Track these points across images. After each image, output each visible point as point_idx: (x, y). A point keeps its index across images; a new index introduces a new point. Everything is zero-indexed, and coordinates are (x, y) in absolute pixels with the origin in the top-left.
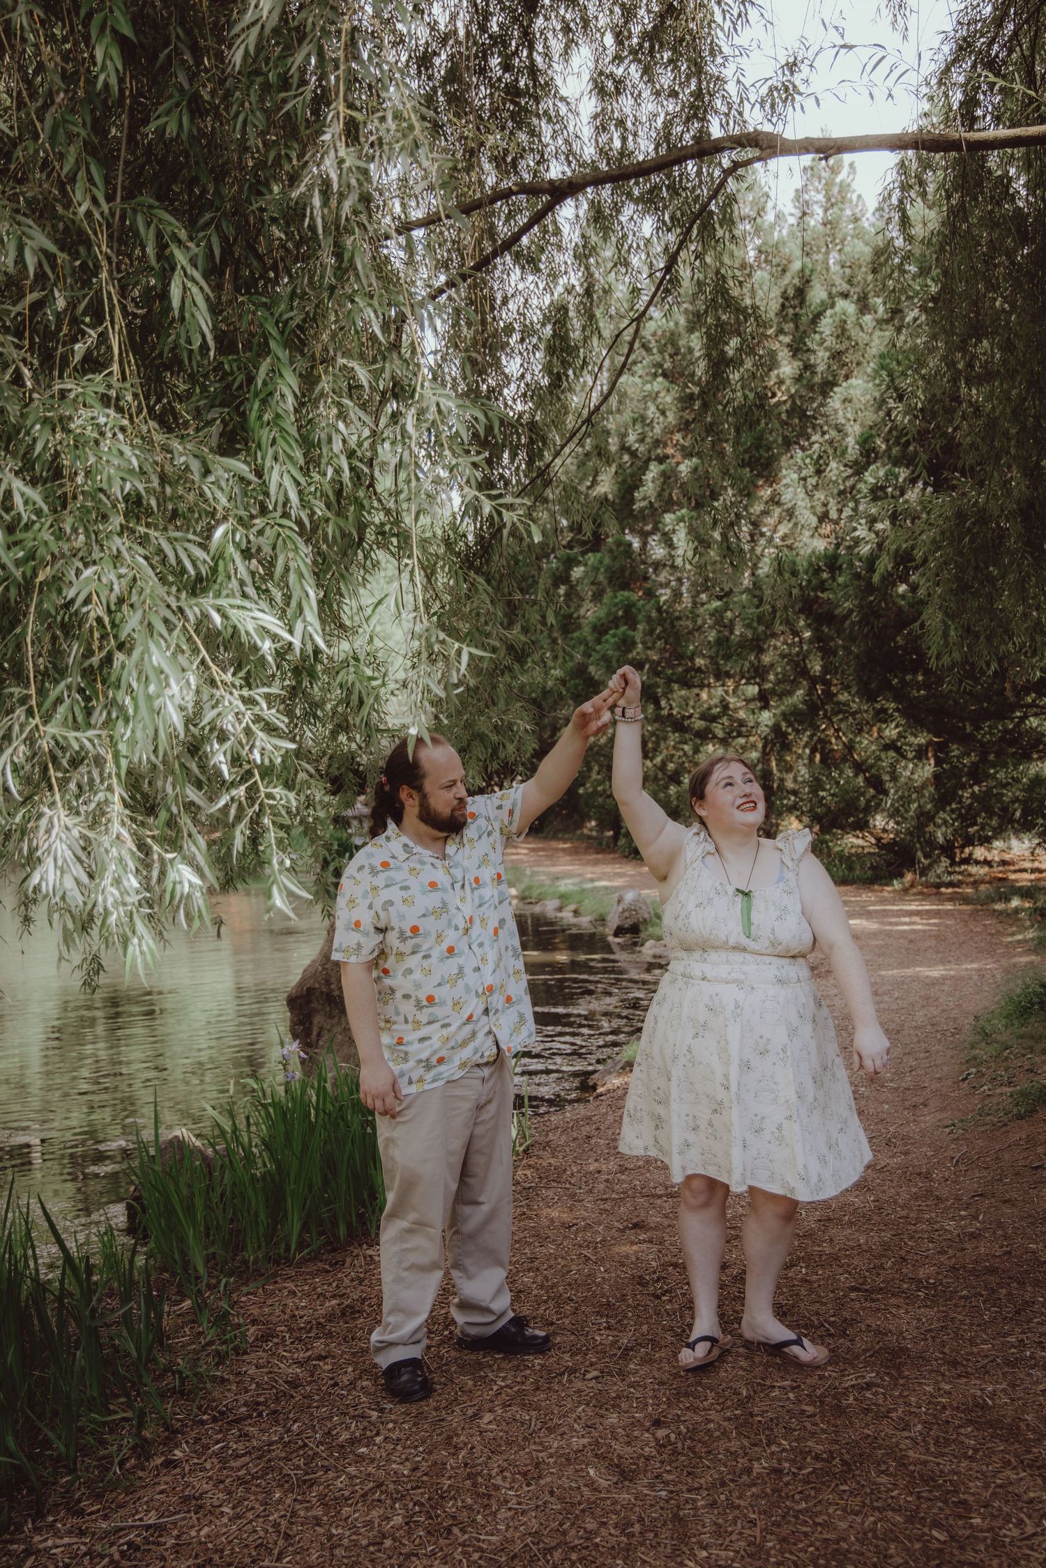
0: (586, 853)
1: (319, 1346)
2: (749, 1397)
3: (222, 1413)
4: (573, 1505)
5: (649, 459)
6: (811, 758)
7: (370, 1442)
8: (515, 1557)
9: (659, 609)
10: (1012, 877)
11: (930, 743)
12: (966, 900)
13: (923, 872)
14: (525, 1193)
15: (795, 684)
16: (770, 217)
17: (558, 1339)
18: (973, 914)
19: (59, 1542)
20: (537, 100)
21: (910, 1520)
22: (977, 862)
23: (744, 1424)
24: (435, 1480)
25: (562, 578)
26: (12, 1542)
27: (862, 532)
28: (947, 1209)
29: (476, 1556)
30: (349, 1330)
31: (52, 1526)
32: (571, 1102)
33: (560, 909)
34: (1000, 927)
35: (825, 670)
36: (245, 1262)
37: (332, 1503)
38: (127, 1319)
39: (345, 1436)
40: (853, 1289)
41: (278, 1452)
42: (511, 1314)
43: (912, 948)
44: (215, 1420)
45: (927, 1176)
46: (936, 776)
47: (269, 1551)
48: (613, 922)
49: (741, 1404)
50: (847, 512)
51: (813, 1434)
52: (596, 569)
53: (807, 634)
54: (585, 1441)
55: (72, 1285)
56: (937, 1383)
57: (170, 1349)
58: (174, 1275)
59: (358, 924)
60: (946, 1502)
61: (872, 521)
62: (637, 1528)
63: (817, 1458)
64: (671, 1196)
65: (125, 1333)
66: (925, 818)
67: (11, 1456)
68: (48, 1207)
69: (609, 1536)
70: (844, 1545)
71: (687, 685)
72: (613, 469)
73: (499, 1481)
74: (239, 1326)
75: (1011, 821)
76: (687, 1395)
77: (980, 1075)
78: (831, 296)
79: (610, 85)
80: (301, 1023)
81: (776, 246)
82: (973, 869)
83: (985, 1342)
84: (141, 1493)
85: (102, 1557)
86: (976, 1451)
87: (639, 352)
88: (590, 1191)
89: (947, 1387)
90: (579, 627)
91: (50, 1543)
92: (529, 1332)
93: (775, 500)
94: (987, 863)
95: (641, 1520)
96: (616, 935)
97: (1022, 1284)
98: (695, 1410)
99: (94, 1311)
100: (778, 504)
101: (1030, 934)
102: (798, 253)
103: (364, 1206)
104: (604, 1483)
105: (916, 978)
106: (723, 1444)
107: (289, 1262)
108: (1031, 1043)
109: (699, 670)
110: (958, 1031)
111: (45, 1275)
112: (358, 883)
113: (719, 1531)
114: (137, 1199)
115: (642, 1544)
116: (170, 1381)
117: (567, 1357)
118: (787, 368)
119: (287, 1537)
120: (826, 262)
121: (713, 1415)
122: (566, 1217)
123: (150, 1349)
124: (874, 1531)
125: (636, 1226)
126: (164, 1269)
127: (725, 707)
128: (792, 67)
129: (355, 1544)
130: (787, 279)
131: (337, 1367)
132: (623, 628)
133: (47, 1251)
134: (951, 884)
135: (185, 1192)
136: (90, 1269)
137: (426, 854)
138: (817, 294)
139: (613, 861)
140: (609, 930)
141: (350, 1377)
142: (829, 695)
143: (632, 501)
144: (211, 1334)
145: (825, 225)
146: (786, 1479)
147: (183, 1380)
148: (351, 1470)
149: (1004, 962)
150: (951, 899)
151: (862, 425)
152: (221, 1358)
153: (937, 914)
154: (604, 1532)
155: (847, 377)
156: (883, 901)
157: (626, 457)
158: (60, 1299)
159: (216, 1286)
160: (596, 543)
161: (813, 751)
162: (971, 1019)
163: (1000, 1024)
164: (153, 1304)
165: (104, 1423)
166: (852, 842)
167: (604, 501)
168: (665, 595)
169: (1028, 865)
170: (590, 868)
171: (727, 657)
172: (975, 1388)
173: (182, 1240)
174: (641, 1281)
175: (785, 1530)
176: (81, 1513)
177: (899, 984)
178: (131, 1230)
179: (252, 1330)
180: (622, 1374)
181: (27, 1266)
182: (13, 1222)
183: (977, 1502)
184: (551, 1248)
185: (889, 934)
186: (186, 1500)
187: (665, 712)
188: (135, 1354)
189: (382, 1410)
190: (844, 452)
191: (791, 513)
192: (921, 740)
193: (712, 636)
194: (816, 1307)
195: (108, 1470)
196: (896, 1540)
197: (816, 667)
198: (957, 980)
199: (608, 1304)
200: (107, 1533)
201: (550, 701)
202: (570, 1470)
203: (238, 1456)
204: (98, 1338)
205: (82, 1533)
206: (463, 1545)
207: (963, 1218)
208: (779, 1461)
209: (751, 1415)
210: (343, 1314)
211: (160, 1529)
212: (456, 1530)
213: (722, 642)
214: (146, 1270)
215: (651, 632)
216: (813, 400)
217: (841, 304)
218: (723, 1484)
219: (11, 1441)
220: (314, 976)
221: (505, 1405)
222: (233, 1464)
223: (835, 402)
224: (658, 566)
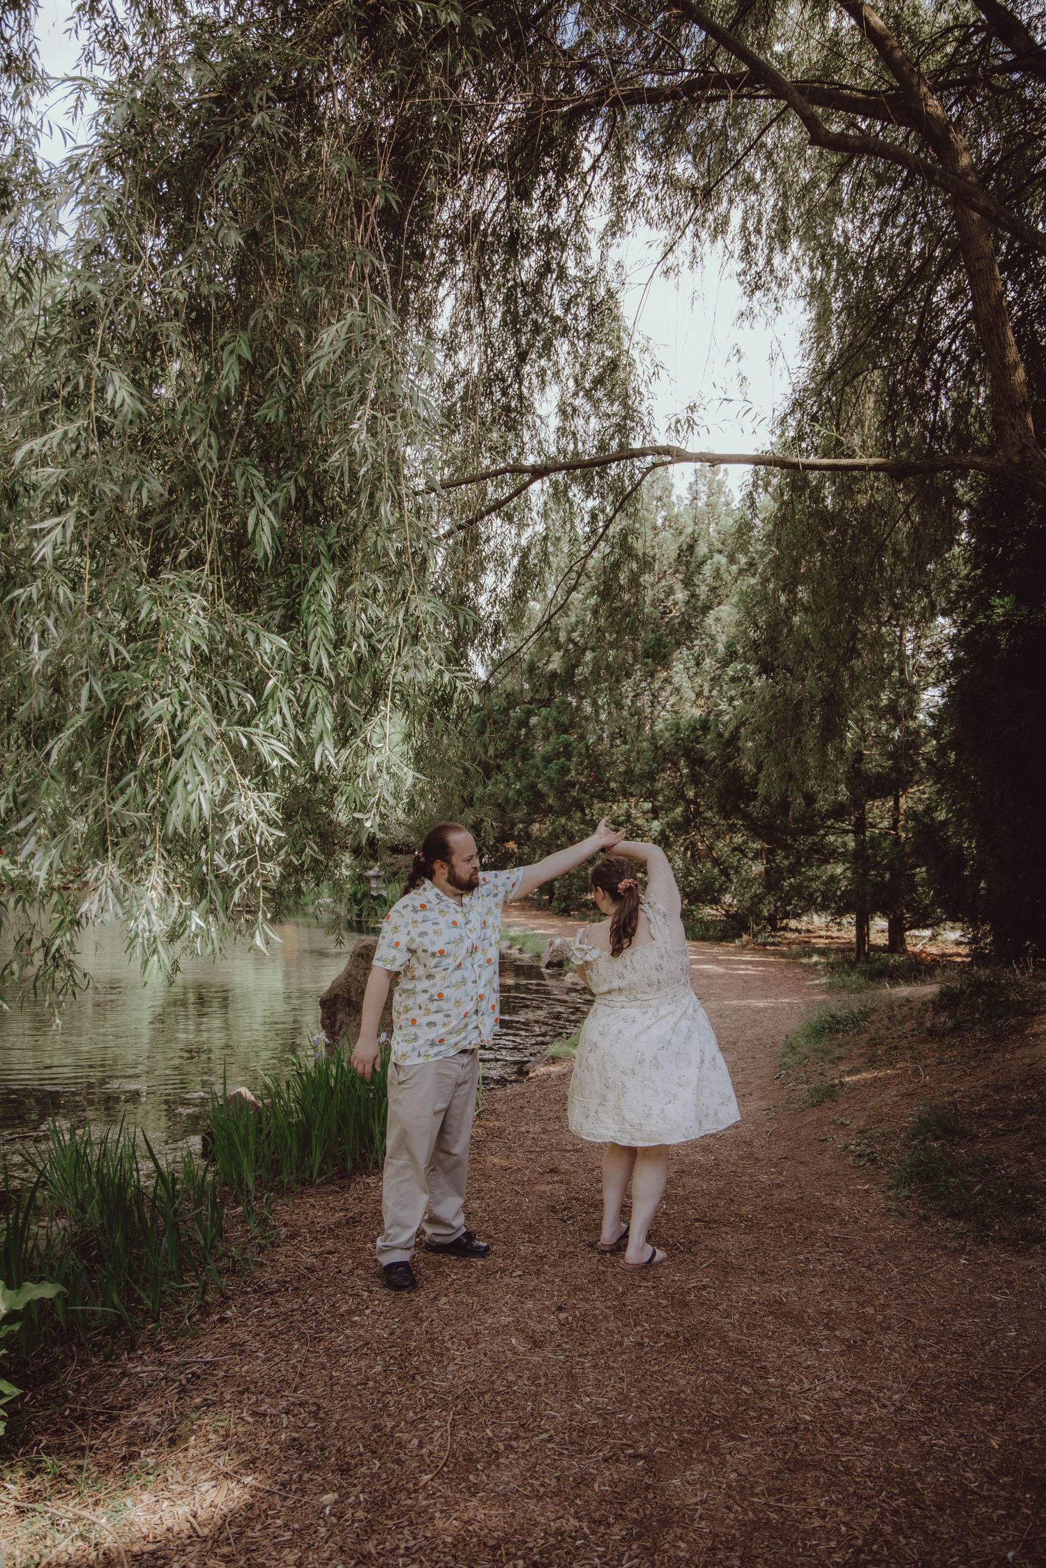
0: (529, 910)
1: (330, 1244)
2: (623, 1293)
3: (260, 1287)
4: (499, 1363)
5: (586, 649)
6: (685, 853)
7: (361, 1314)
8: (458, 1397)
9: (587, 748)
10: (814, 941)
11: (762, 849)
12: (783, 955)
13: (755, 936)
14: (477, 1144)
15: (676, 804)
16: (674, 498)
17: (495, 1248)
18: (787, 965)
19: (145, 1369)
20: (522, 415)
21: (728, 1379)
22: (791, 930)
23: (619, 1311)
24: (405, 1342)
25: (523, 723)
26: (113, 1366)
27: (724, 706)
28: (762, 1167)
29: (431, 1396)
30: (351, 1234)
31: (141, 1357)
32: (511, 1082)
33: (510, 948)
34: (804, 974)
35: (697, 795)
36: (281, 1182)
37: (334, 1354)
38: (198, 1218)
39: (344, 1308)
40: (697, 1220)
41: (298, 1316)
42: (464, 1230)
43: (746, 987)
44: (255, 1291)
45: (750, 1144)
46: (767, 871)
47: (289, 1385)
48: (546, 958)
49: (618, 1297)
50: (715, 693)
51: (665, 1319)
52: (546, 719)
53: (685, 771)
54: (510, 1319)
55: (161, 1191)
56: (750, 1286)
57: (227, 1240)
58: (232, 1188)
59: (397, 944)
60: (752, 1367)
61: (731, 699)
62: (543, 1380)
63: (668, 1336)
64: (577, 1151)
65: (196, 1227)
66: (757, 900)
67: (115, 1308)
68: (148, 1135)
69: (523, 1385)
70: (683, 1396)
71: (604, 800)
72: (561, 653)
73: (449, 1345)
74: (275, 1227)
75: (815, 903)
76: (581, 1290)
77: (789, 1075)
78: (711, 551)
79: (569, 410)
80: (329, 1018)
81: (676, 517)
82: (789, 935)
83: (783, 1259)
84: (202, 1339)
85: (174, 1381)
86: (774, 1333)
87: (583, 579)
88: (521, 1145)
89: (757, 1289)
90: (533, 757)
91: (139, 1369)
92: (476, 1243)
93: (667, 681)
94: (797, 930)
95: (546, 1375)
96: (547, 967)
97: (809, 1219)
98: (587, 1300)
99: (176, 1210)
100: (670, 683)
101: (824, 980)
102: (690, 522)
103: (365, 1147)
104: (521, 1349)
105: (748, 1007)
106: (604, 1325)
107: (312, 1184)
108: (822, 1055)
109: (612, 790)
110: (775, 1045)
111: (144, 1182)
112: (402, 916)
113: (598, 1384)
114: (210, 1134)
115: (546, 1392)
116: (225, 1262)
117: (500, 1260)
118: (681, 595)
119: (302, 1375)
120: (708, 529)
121: (598, 1304)
122: (504, 1163)
123: (213, 1240)
124: (703, 1386)
125: (551, 1171)
126: (225, 1184)
127: (629, 816)
128: (692, 408)
129: (348, 1383)
130: (682, 538)
131: (341, 1259)
132: (563, 759)
133: (146, 1166)
134: (773, 944)
135: (242, 1129)
136: (175, 1181)
137: (452, 901)
138: (702, 549)
139: (548, 917)
140: (543, 964)
141: (350, 1267)
142: (698, 813)
143: (573, 675)
144: (256, 1232)
145: (708, 505)
146: (646, 1350)
147: (234, 1262)
148: (348, 1332)
149: (807, 999)
150: (774, 954)
151: (728, 636)
152: (262, 1249)
153: (764, 964)
154: (520, 1382)
155: (719, 604)
156: (728, 953)
157: (571, 646)
158: (153, 1201)
159: (261, 1198)
160: (547, 703)
161: (686, 849)
162: (783, 1037)
163: (802, 1041)
164: (216, 1208)
165: (179, 1289)
166: (708, 912)
167: (554, 675)
168: (591, 739)
169: (823, 933)
170: (532, 921)
171: (632, 783)
172: (774, 1290)
173: (239, 1165)
174: (553, 1210)
175: (643, 1385)
176: (161, 1350)
177: (737, 1010)
178: (204, 1155)
179: (284, 1230)
180: (538, 1273)
181: (132, 1176)
182: (124, 1146)
183: (773, 1367)
184: (493, 1184)
185: (731, 976)
186: (233, 1345)
187: (588, 818)
188: (202, 1243)
189: (371, 1292)
190: (716, 652)
191: (678, 690)
192: (757, 845)
193: (622, 769)
194: (672, 1232)
195: (180, 1321)
196: (717, 1392)
197: (691, 794)
198: (775, 1010)
199: (530, 1224)
200: (178, 1365)
201: (511, 806)
202: (499, 1339)
203: (271, 1318)
204: (178, 1229)
205: (161, 1364)
206: (423, 1388)
207: (773, 1173)
208: (642, 1338)
209: (624, 1305)
210: (347, 1223)
211: (215, 1365)
212: (418, 1377)
213: (629, 772)
214: (213, 1183)
215: (581, 763)
216: (697, 617)
217: (717, 557)
218: (603, 1352)
219: (115, 1297)
220: (339, 986)
221: (456, 1292)
222: (266, 1323)
223: (710, 620)
224: (587, 719)
